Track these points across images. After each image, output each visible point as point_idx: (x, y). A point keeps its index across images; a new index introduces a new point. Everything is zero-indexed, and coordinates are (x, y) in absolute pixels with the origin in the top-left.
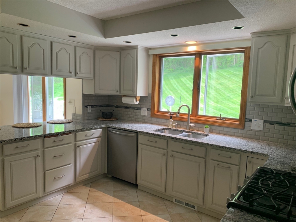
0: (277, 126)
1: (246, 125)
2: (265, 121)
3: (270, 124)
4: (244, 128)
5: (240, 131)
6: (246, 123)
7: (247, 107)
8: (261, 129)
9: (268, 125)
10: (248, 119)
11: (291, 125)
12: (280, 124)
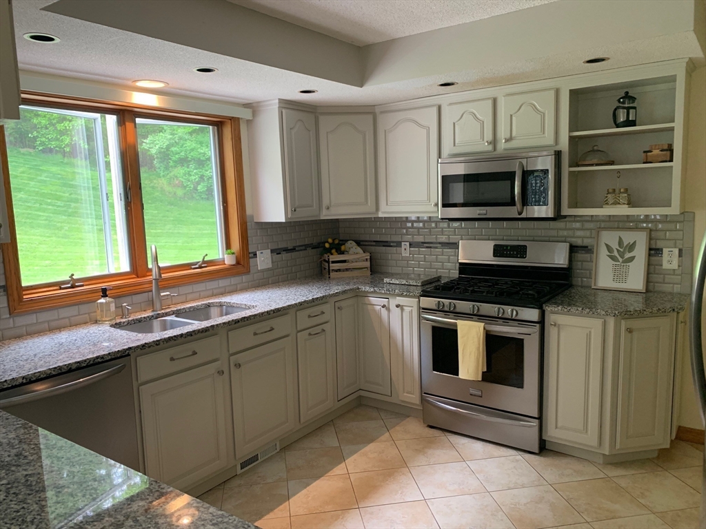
0: (284, 255)
1: (251, 264)
2: (272, 251)
3: (277, 254)
4: (248, 272)
5: (244, 278)
6: (251, 260)
7: (249, 232)
8: (270, 266)
9: (276, 256)
10: (252, 253)
11: (297, 249)
12: (287, 250)
